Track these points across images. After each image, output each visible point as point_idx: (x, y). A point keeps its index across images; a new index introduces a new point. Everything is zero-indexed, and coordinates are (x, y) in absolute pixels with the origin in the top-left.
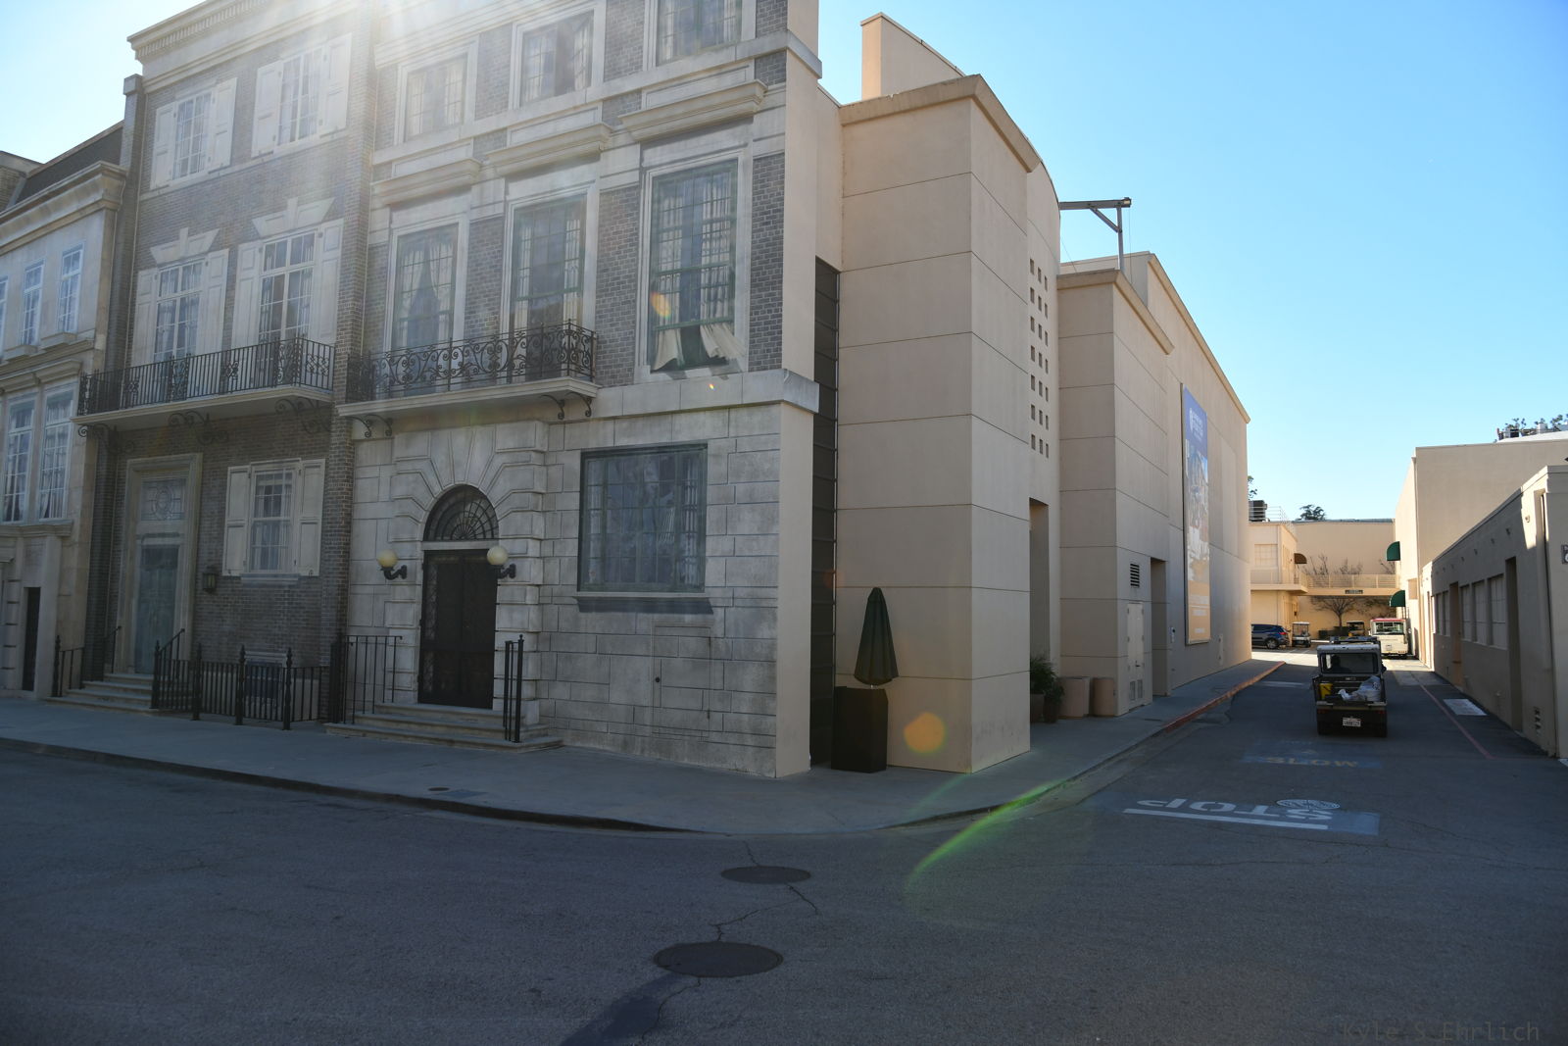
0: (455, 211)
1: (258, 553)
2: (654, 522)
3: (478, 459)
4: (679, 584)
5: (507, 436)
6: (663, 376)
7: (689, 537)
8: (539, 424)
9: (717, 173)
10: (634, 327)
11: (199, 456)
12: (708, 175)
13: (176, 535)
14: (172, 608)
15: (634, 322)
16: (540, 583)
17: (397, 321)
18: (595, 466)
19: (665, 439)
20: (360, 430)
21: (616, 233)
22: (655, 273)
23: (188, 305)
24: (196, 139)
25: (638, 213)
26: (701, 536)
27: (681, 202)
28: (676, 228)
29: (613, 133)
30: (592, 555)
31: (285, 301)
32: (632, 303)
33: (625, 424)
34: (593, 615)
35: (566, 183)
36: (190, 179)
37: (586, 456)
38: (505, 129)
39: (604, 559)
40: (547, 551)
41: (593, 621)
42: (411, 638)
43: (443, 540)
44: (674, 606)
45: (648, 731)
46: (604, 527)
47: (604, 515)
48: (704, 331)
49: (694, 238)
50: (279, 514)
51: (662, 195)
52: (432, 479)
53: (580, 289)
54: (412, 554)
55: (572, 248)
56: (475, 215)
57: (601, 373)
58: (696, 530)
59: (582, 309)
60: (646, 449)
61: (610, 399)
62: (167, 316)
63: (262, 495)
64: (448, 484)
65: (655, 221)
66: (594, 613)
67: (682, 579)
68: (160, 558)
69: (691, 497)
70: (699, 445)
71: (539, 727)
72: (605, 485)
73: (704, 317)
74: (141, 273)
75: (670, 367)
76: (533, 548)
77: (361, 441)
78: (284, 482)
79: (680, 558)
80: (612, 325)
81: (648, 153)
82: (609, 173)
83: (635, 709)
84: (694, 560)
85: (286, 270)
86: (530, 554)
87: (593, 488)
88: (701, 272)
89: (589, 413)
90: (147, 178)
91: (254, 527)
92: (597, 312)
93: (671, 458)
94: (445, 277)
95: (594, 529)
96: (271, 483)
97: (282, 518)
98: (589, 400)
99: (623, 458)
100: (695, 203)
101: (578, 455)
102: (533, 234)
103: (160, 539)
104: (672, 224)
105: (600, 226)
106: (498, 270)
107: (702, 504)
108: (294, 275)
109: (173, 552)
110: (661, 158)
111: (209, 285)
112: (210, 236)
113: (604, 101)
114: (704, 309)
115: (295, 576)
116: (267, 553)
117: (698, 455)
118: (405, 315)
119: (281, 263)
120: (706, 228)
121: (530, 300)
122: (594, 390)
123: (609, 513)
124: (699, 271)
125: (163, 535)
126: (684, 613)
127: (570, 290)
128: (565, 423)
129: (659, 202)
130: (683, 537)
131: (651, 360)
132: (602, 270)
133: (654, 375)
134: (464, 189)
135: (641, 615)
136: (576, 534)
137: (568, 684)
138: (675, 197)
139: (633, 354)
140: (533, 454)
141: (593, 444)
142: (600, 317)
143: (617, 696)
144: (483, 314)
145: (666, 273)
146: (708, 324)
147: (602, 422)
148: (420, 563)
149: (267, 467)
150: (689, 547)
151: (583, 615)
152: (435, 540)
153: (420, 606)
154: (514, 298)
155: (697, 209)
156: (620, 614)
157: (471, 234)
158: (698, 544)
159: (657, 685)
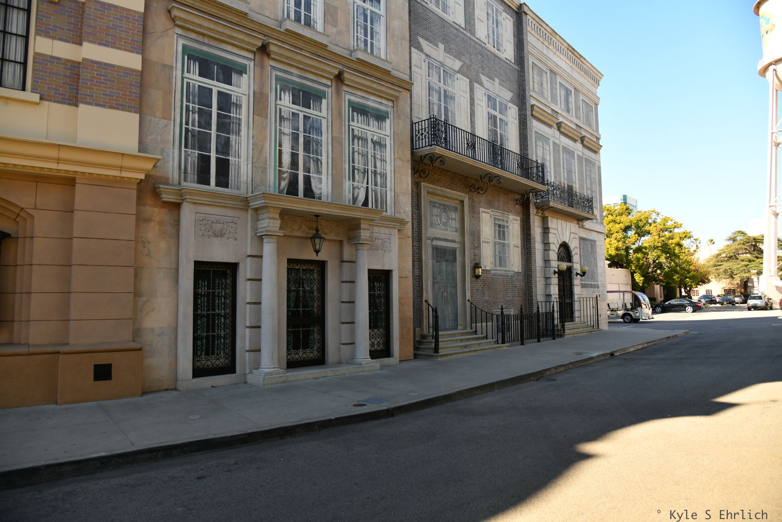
0: (549, 133)
1: (497, 258)
2: (591, 262)
3: (568, 234)
5: (573, 228)
8: (577, 226)
11: (467, 196)
13: (453, 241)
18: (581, 242)
19: (591, 238)
21: (580, 170)
25: (583, 166)
26: (597, 266)
27: (589, 169)
28: (589, 176)
31: (498, 131)
33: (585, 230)
35: (571, 145)
36: (441, 13)
37: (580, 238)
38: (559, 113)
41: (584, 291)
43: (559, 261)
47: (583, 257)
49: (591, 181)
50: (504, 240)
52: (558, 238)
54: (556, 266)
55: (573, 168)
56: (554, 140)
60: (589, 240)
62: (435, 93)
63: (497, 228)
64: (562, 240)
65: (586, 171)
67: (595, 279)
69: (595, 256)
70: (595, 241)
72: (583, 249)
74: (412, 48)
78: (505, 224)
81: (583, 149)
82: (578, 149)
84: (596, 273)
85: (497, 114)
89: (582, 225)
91: (495, 244)
95: (582, 262)
96: (500, 223)
97: (506, 242)
99: (585, 241)
102: (566, 157)
103: (445, 242)
105: (577, 165)
109: (453, 252)
110: (586, 153)
111: (459, 95)
113: (576, 125)
115: (513, 271)
116: (501, 260)
117: (595, 244)
119: (495, 109)
121: (567, 181)
125: (446, 240)
126: (596, 288)
127: (574, 183)
129: (586, 166)
132: (579, 180)
134: (550, 126)
141: (582, 235)
144: (558, 179)
145: (588, 188)
147: (582, 229)
148: (557, 269)
149: (498, 214)
150: (595, 268)
151: (582, 289)
153: (558, 287)
154: (564, 178)
156: (588, 288)
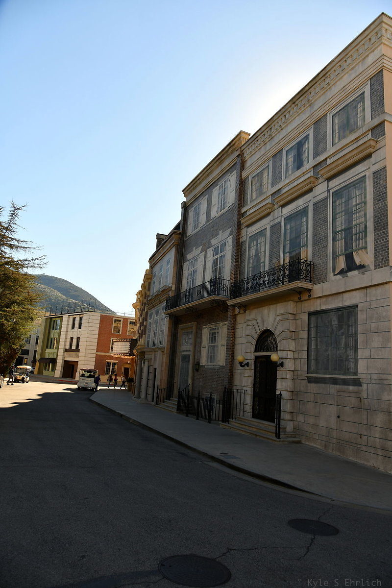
0: (265, 223)
1: (209, 356)
2: (336, 342)
3: (271, 319)
4: (347, 371)
5: (281, 308)
6: (339, 277)
7: (351, 349)
8: (292, 303)
9: (357, 184)
10: (327, 257)
11: (195, 323)
12: (354, 185)
13: (190, 351)
14: (188, 376)
15: (327, 255)
16: (293, 369)
17: (249, 268)
18: (313, 318)
19: (340, 305)
20: (237, 310)
21: (320, 219)
22: (335, 233)
23: (195, 272)
24: (198, 218)
25: (327, 209)
26: (356, 349)
27: (343, 200)
28: (342, 212)
29: (317, 179)
30: (312, 358)
31: (218, 267)
32: (326, 247)
33: (324, 300)
34: (313, 385)
35: (301, 203)
36: (197, 230)
37: (310, 314)
38: (281, 188)
39: (317, 359)
40: (296, 356)
41: (313, 387)
42: (250, 391)
43: (260, 352)
44: (345, 382)
45: (334, 441)
46: (317, 345)
47: (317, 340)
48: (355, 254)
49: (349, 213)
51: (336, 199)
52: (257, 327)
53: (306, 245)
54: (251, 357)
55: (304, 229)
56: (272, 224)
57: (315, 278)
58: (354, 346)
59: (307, 253)
60: (332, 310)
61: (318, 289)
62: (190, 277)
63: (211, 336)
64: (262, 329)
65: (334, 211)
66: (313, 384)
67: (348, 369)
68: (186, 358)
69: (352, 330)
70: (354, 306)
71: (293, 433)
72: (317, 327)
73: (354, 248)
74: (184, 264)
75: (342, 272)
76: (290, 355)
77: (237, 314)
78: (216, 331)
79: (347, 360)
80: (319, 258)
81: (330, 183)
82: (316, 195)
83: (329, 430)
84: (353, 360)
85: (218, 256)
86: (289, 357)
87: (313, 329)
88: (352, 228)
89: (310, 296)
90: (186, 234)
91: (209, 347)
92: (313, 253)
93: (343, 313)
94: (263, 249)
95: (313, 347)
96: (213, 331)
97: (216, 344)
98: (309, 290)
99: (323, 314)
100: (350, 199)
101: (307, 314)
102: (290, 227)
104: (340, 210)
105: (313, 218)
106: (279, 243)
107: (356, 334)
108: (221, 257)
109: (189, 356)
110: (336, 183)
111: (199, 266)
112: (200, 248)
113: (314, 167)
114: (354, 244)
115: (219, 366)
116: (212, 358)
117: (354, 311)
118: (251, 266)
119: (217, 254)
120: (354, 209)
121: (290, 253)
122: (312, 286)
123: (319, 338)
124: (351, 228)
125: (187, 351)
126: (349, 385)
127: (303, 246)
128: (302, 301)
129: (335, 202)
130: (348, 349)
131: (334, 270)
132: (314, 235)
133: (335, 277)
134: (269, 214)
135: (332, 386)
136: (306, 348)
137: (304, 415)
138: (341, 198)
139: (327, 269)
140: (290, 315)
141: (312, 309)
142: (315, 255)
143: (322, 423)
144: (275, 261)
145: (338, 232)
146: (356, 251)
147: (315, 300)
148: (253, 361)
149: (212, 326)
150: (351, 354)
151: (309, 384)
152: (258, 352)
153: (253, 379)
154: (284, 253)
155: (350, 201)
156: (323, 385)
157: (270, 231)
158: (355, 353)
159: (338, 419)
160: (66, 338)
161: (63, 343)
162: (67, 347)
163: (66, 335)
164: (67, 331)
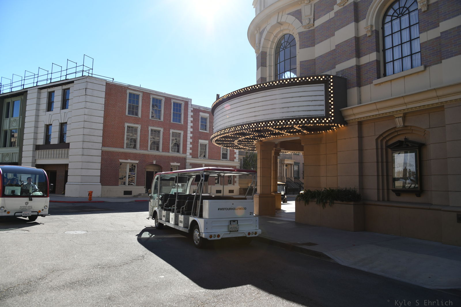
160: (36, 127)
161: (32, 136)
162: (41, 142)
163: (37, 121)
164: (37, 116)
